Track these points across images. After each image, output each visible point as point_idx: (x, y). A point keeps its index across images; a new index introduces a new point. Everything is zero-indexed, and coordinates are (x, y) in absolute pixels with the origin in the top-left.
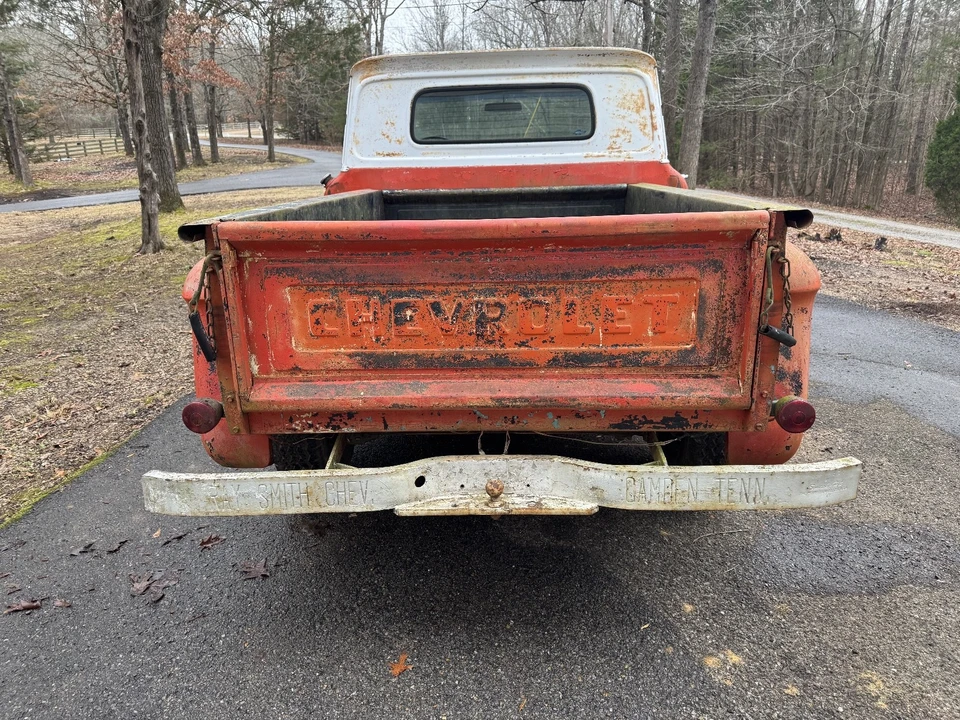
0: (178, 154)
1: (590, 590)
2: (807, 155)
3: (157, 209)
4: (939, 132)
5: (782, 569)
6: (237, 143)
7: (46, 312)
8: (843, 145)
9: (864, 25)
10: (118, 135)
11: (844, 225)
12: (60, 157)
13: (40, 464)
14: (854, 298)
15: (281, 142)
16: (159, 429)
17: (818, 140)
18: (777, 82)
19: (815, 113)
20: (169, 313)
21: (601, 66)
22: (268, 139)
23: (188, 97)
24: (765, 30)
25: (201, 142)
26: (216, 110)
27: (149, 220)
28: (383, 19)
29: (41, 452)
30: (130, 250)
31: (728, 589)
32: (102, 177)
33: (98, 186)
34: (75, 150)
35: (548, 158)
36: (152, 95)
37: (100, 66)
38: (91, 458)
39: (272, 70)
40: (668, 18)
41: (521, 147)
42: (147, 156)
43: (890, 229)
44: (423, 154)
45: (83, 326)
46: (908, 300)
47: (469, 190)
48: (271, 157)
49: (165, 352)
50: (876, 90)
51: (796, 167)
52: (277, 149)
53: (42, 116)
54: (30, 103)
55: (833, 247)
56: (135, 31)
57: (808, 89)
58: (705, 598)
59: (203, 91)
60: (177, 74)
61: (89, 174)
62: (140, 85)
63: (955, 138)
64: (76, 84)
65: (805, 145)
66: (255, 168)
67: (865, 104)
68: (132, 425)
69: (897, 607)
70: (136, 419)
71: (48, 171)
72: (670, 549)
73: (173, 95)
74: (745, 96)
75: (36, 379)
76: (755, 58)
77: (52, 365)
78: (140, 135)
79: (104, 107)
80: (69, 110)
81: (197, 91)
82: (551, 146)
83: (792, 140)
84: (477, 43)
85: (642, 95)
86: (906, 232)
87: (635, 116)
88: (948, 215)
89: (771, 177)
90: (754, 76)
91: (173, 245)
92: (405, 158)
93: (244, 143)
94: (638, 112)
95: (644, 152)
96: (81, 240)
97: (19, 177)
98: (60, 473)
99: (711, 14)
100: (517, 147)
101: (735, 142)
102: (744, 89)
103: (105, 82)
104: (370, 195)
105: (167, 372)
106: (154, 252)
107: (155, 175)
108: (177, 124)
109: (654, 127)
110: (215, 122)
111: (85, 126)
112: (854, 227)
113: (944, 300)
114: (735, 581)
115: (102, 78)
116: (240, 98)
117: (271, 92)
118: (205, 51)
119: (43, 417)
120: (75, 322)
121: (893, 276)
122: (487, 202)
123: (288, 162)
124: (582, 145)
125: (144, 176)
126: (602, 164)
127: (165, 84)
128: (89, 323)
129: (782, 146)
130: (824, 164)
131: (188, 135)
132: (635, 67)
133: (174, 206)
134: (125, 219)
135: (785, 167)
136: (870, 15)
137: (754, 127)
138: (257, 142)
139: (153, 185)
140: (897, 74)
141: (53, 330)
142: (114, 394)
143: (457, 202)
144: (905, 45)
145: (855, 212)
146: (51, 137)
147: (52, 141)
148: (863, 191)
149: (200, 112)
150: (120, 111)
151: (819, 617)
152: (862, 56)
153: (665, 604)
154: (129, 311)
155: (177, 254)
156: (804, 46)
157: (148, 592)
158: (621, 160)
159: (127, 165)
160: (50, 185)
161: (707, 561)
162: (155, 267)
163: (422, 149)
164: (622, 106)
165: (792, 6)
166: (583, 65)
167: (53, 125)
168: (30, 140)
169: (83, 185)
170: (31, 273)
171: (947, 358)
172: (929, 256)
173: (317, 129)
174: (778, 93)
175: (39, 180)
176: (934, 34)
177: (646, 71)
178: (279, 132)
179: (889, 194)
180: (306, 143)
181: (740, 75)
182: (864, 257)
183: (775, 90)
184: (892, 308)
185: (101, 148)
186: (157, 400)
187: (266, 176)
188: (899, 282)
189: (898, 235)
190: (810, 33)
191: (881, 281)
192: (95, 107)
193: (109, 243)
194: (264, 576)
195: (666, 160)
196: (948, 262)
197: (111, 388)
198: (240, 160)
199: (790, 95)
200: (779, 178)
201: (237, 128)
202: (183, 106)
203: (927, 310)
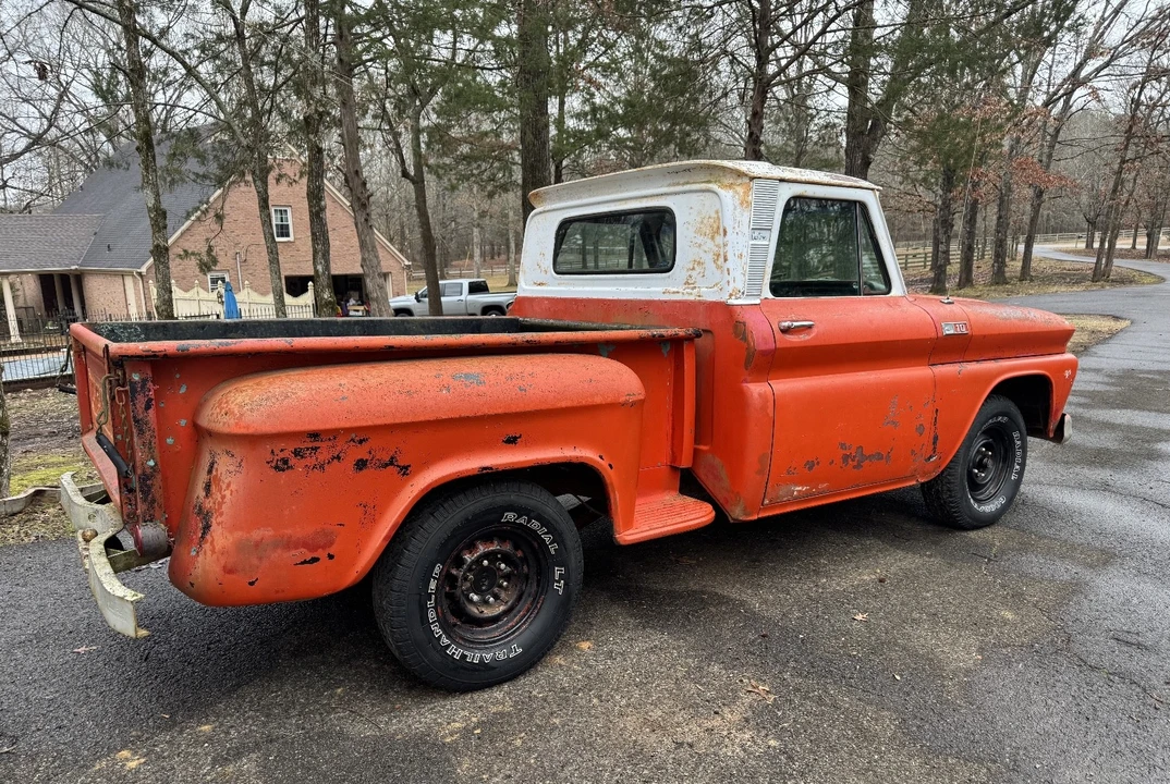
35: (638, 292)
44: (557, 284)
82: (642, 279)
85: (718, 217)
87: (710, 244)
92: (549, 288)
94: (713, 238)
95: (714, 289)
100: (616, 279)
109: (725, 257)
124: (664, 278)
126: (676, 302)
132: (717, 181)
158: (692, 298)
163: (559, 279)
164: (699, 231)
166: (674, 184)
177: (730, 185)
198: (1059, 278)
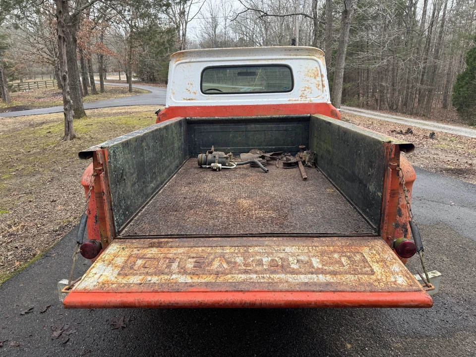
0: (84, 88)
1: (296, 336)
2: (394, 90)
3: (72, 118)
4: (458, 79)
5: (397, 322)
6: (113, 82)
7: (14, 172)
8: (411, 85)
9: (421, 27)
10: (54, 78)
11: (413, 125)
12: (25, 89)
13: (7, 258)
14: (422, 166)
15: (135, 82)
16: (70, 240)
17: (399, 83)
18: (379, 54)
19: (397, 70)
20: (77, 173)
21: (296, 55)
22: (129, 80)
23: (89, 60)
24: (372, 29)
25: (95, 82)
26: (103, 67)
27: (68, 123)
28: (186, 23)
29: (8, 251)
30: (59, 138)
31: (369, 335)
32: (46, 100)
33: (44, 104)
34: (33, 86)
36: (71, 61)
37: (46, 45)
38: (34, 255)
39: (131, 47)
40: (326, 25)
41: (256, 96)
42: (68, 92)
43: (436, 127)
44: (207, 99)
45: (33, 179)
46: (449, 167)
47: (230, 117)
48: (130, 90)
49: (75, 194)
50: (427, 59)
51: (389, 96)
52: (133, 86)
53: (16, 70)
54: (11, 64)
55: (409, 138)
56: (63, 31)
57: (394, 58)
58: (357, 340)
59: (97, 57)
60: (84, 50)
61: (39, 98)
62: (65, 57)
63: (466, 82)
64: (34, 54)
65: (393, 85)
66: (122, 95)
67: (422, 65)
68: (56, 236)
69: (458, 345)
70: (58, 232)
71: (19, 96)
72: (337, 311)
73: (82, 60)
74: (363, 61)
75: (8, 209)
76: (368, 44)
77: (16, 201)
78: (65, 82)
79: (47, 64)
80: (31, 66)
81: (94, 58)
82: (271, 95)
83: (386, 83)
84: (232, 35)
85: (317, 70)
86: (444, 128)
87: (314, 80)
88: (464, 119)
89: (377, 100)
90: (368, 52)
91: (80, 136)
92: (198, 101)
93: (117, 82)
94: (315, 78)
95: (318, 98)
96: (34, 132)
97: (4, 100)
98: (17, 264)
99: (347, 23)
100: (254, 96)
101: (358, 83)
102: (363, 58)
103: (49, 53)
104: (180, 121)
105: (75, 205)
106: (71, 140)
107: (71, 101)
108: (84, 74)
109: (323, 86)
110: (102, 72)
111: (38, 74)
112: (418, 126)
113: (466, 166)
114: (372, 329)
115: (47, 51)
116: (115, 61)
117: (130, 58)
118: (98, 38)
119: (11, 230)
120: (29, 177)
121: (440, 153)
122: (239, 123)
123: (139, 92)
124: (287, 95)
125: (66, 102)
126: (297, 104)
127: (78, 54)
128: (36, 177)
129: (381, 85)
130: (402, 94)
131: (89, 78)
132: (314, 56)
133: (82, 115)
134: (56, 122)
135: (383, 96)
136: (423, 22)
137: (368, 76)
138: (123, 82)
139: (71, 107)
140: (437, 51)
141: (18, 182)
142: (48, 218)
143: (224, 123)
144: (440, 37)
145: (418, 118)
146: (21, 80)
147: (22, 81)
148: (422, 107)
149: (95, 67)
150: (56, 67)
151: (417, 351)
152: (420, 42)
153: (336, 344)
154: (57, 171)
155: (82, 141)
156: (392, 38)
157: (61, 336)
158: (307, 102)
159: (59, 93)
160: (20, 104)
161: (357, 317)
162: (71, 147)
163: (206, 97)
164: (307, 75)
165: (386, 18)
166: (288, 55)
167: (22, 74)
168: (10, 81)
169: (36, 104)
170: (8, 150)
171: (471, 199)
172: (456, 140)
173: (153, 76)
174: (379, 60)
175: (14, 101)
176: (454, 32)
177: (319, 58)
178: (135, 77)
179: (434, 109)
180: (148, 83)
181: (361, 51)
182: (425, 143)
183: (377, 58)
184: (441, 171)
185: (46, 85)
186: (69, 222)
187: (128, 99)
188: (442, 156)
189: (440, 130)
190: (394, 31)
191: (434, 156)
192: (43, 65)
193: (48, 135)
194: (123, 327)
195: (329, 102)
196: (465, 144)
197: (46, 214)
198: (115, 91)
199: (385, 61)
200: (381, 101)
201: (113, 75)
202: (87, 65)
203: (458, 172)
